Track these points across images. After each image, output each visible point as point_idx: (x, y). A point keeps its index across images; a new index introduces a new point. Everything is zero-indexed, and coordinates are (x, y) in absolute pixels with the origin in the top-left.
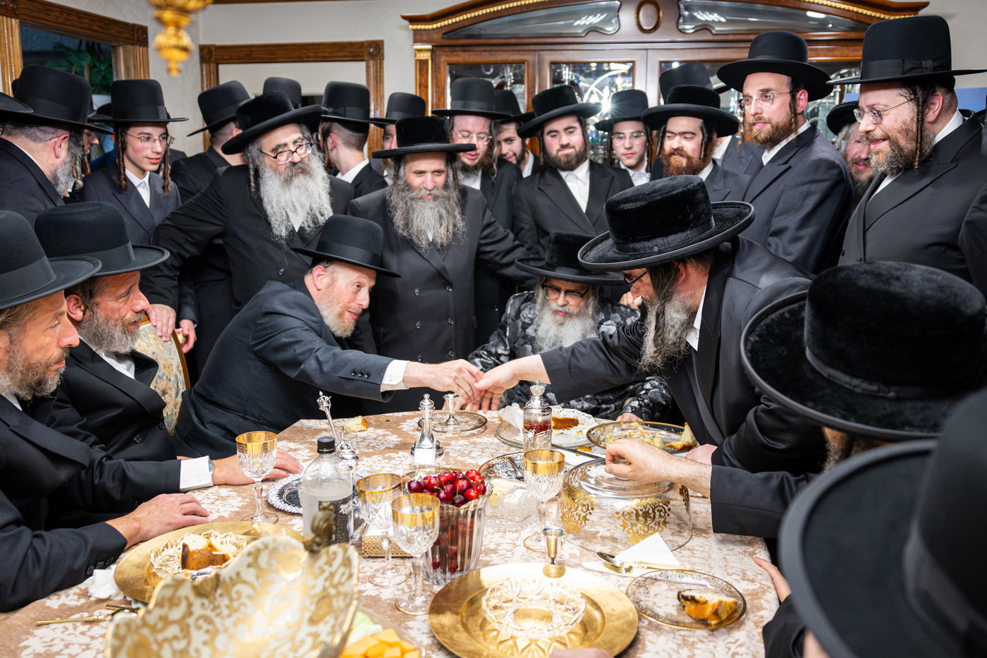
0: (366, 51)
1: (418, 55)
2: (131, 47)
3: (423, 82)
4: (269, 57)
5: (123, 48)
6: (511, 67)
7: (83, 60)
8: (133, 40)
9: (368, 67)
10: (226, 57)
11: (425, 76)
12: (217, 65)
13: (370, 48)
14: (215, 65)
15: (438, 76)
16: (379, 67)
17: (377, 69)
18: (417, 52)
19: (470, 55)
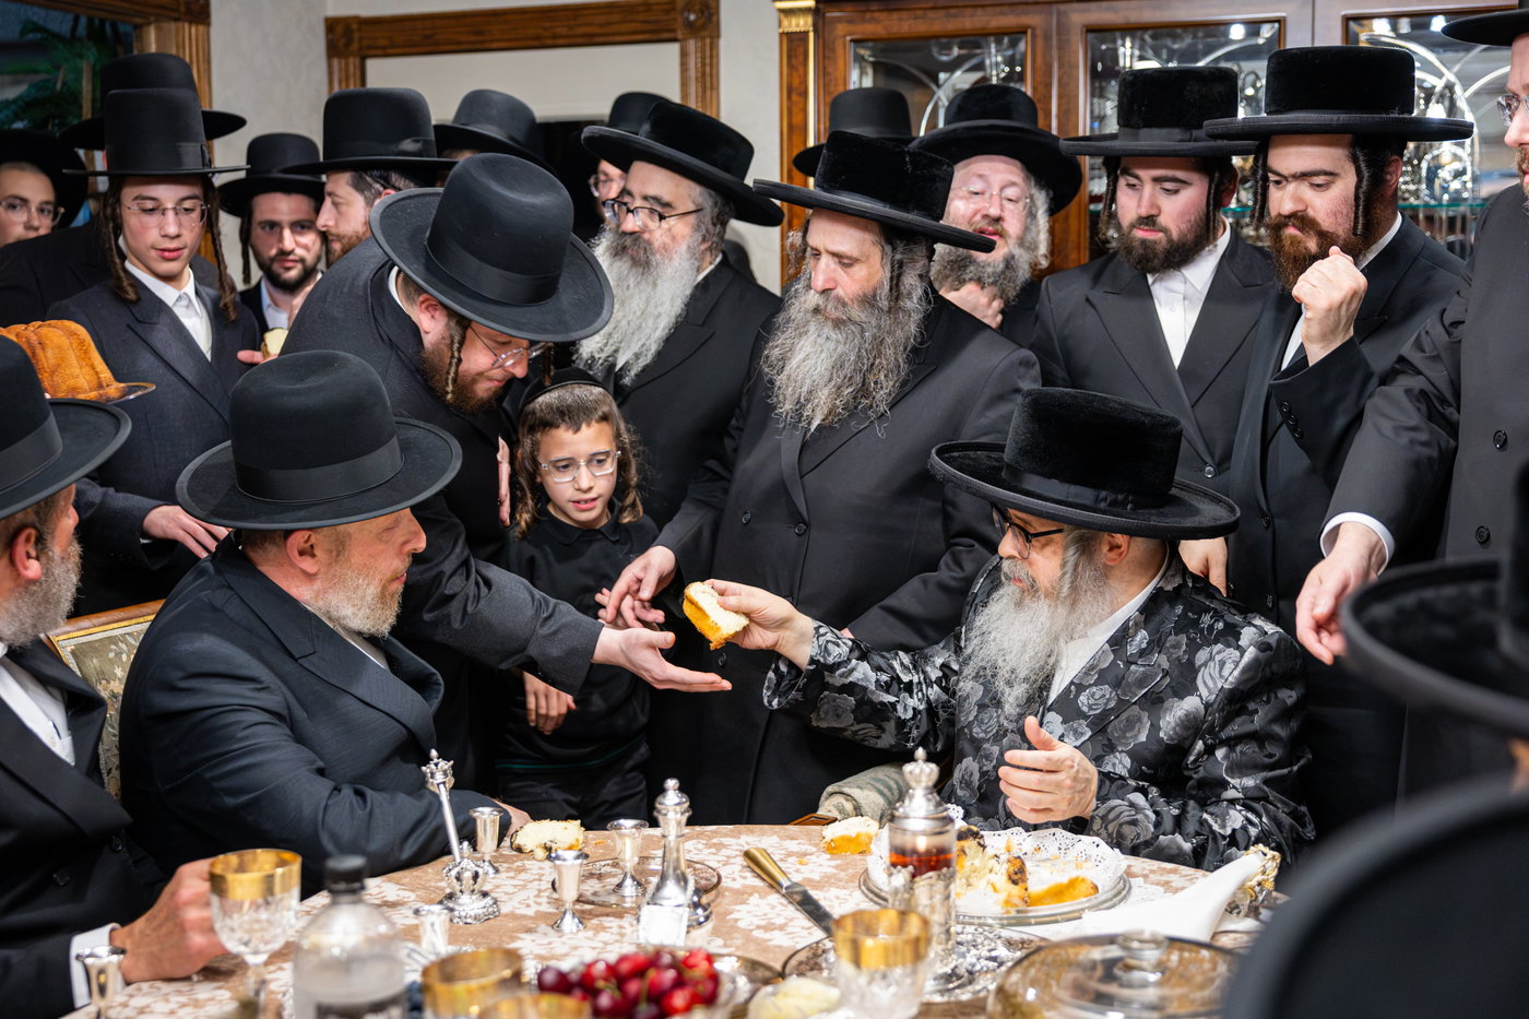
0: (680, 19)
1: (785, 22)
2: (173, 26)
3: (796, 82)
4: (473, 38)
5: (159, 30)
6: (999, 42)
7: (81, 56)
8: (177, 10)
9: (684, 55)
10: (383, 42)
11: (801, 70)
12: (363, 59)
13: (689, 11)
14: (357, 61)
15: (830, 69)
16: (708, 54)
17: (703, 58)
18: (782, 16)
19: (900, 19)
